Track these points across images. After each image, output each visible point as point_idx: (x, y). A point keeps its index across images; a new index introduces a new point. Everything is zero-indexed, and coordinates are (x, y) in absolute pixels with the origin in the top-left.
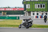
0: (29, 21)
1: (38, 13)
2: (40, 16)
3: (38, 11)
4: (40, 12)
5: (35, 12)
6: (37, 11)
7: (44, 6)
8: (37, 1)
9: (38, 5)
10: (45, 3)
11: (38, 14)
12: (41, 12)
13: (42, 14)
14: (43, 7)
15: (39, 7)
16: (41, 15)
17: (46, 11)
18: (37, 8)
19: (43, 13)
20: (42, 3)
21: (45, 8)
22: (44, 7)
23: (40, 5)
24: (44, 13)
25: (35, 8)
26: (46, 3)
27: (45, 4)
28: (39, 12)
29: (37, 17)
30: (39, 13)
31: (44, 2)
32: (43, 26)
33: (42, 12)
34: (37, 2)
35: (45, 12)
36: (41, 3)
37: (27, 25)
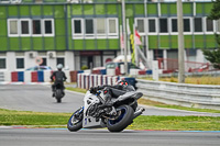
0: (121, 98)
1: (22, 60)
2: (32, 73)
3: (24, 52)
4: (31, 55)
5: (8, 54)
6: (16, 52)
7: (48, 24)
8: (18, 5)
9: (22, 22)
10: (54, 11)
11: (20, 63)
12: (35, 54)
13: (41, 62)
14: (47, 32)
15: (25, 30)
16: (36, 69)
17: (57, 51)
18: (19, 34)
19: (45, 60)
20: (42, 11)
21: (52, 35)
22: (48, 30)
23: (30, 21)
24: (51, 57)
25: (10, 35)
26: (56, 13)
27: (53, 17)
28: (27, 54)
29: (18, 77)
30: (26, 57)
31: (50, 8)
32: (47, 117)
33: (39, 51)
34: (15, 8)
35: (54, 53)
36: (35, 11)
37: (112, 116)
